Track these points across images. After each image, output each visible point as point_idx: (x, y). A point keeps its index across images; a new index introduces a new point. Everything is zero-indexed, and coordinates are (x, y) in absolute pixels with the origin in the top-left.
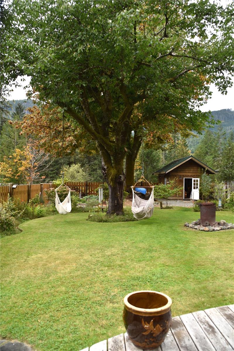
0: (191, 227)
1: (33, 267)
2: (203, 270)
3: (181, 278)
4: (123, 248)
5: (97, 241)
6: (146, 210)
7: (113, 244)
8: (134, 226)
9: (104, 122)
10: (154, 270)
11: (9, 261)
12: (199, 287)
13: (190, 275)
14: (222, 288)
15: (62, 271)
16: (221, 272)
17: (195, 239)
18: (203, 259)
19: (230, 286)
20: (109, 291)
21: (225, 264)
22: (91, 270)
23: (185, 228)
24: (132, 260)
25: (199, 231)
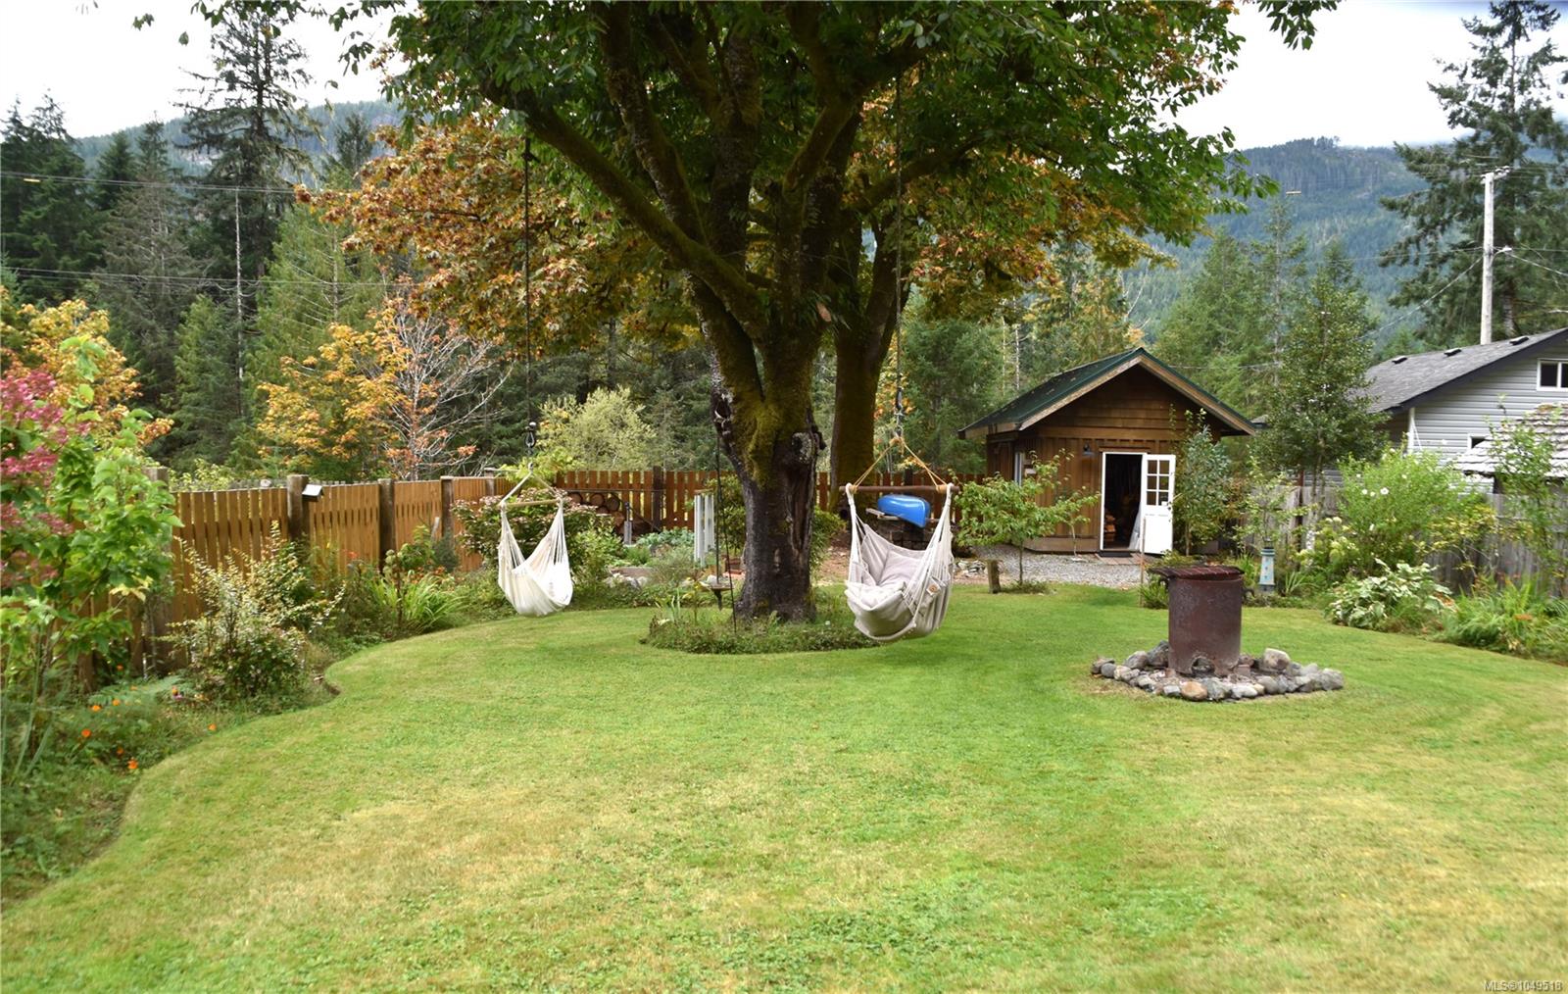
0: (1122, 680)
1: (353, 864)
2: (1163, 887)
3: (1053, 926)
4: (792, 776)
5: (674, 743)
6: (914, 597)
7: (743, 757)
8: (857, 672)
9: (723, 185)
10: (926, 885)
11: (246, 834)
12: (1136, 976)
13: (1096, 915)
14: (1248, 981)
15: (483, 887)
16: (1249, 901)
17: (1137, 736)
18: (1166, 836)
19: (1289, 973)
20: (695, 986)
21: (1274, 861)
22: (619, 881)
23: (1096, 686)
24: (827, 836)
25: (1161, 698)
